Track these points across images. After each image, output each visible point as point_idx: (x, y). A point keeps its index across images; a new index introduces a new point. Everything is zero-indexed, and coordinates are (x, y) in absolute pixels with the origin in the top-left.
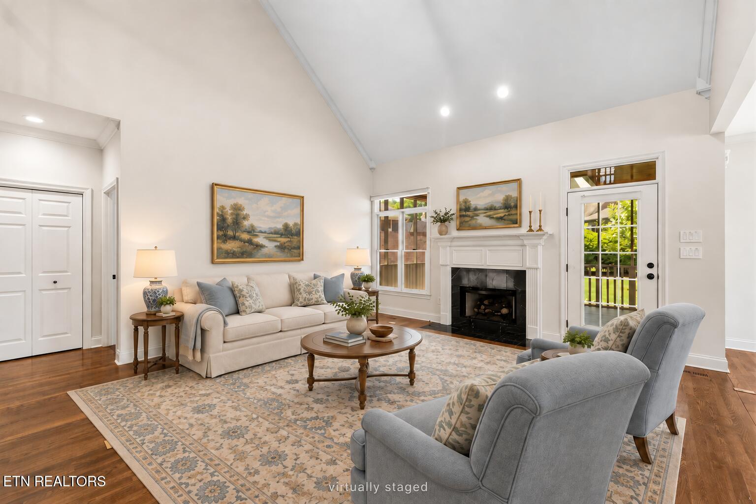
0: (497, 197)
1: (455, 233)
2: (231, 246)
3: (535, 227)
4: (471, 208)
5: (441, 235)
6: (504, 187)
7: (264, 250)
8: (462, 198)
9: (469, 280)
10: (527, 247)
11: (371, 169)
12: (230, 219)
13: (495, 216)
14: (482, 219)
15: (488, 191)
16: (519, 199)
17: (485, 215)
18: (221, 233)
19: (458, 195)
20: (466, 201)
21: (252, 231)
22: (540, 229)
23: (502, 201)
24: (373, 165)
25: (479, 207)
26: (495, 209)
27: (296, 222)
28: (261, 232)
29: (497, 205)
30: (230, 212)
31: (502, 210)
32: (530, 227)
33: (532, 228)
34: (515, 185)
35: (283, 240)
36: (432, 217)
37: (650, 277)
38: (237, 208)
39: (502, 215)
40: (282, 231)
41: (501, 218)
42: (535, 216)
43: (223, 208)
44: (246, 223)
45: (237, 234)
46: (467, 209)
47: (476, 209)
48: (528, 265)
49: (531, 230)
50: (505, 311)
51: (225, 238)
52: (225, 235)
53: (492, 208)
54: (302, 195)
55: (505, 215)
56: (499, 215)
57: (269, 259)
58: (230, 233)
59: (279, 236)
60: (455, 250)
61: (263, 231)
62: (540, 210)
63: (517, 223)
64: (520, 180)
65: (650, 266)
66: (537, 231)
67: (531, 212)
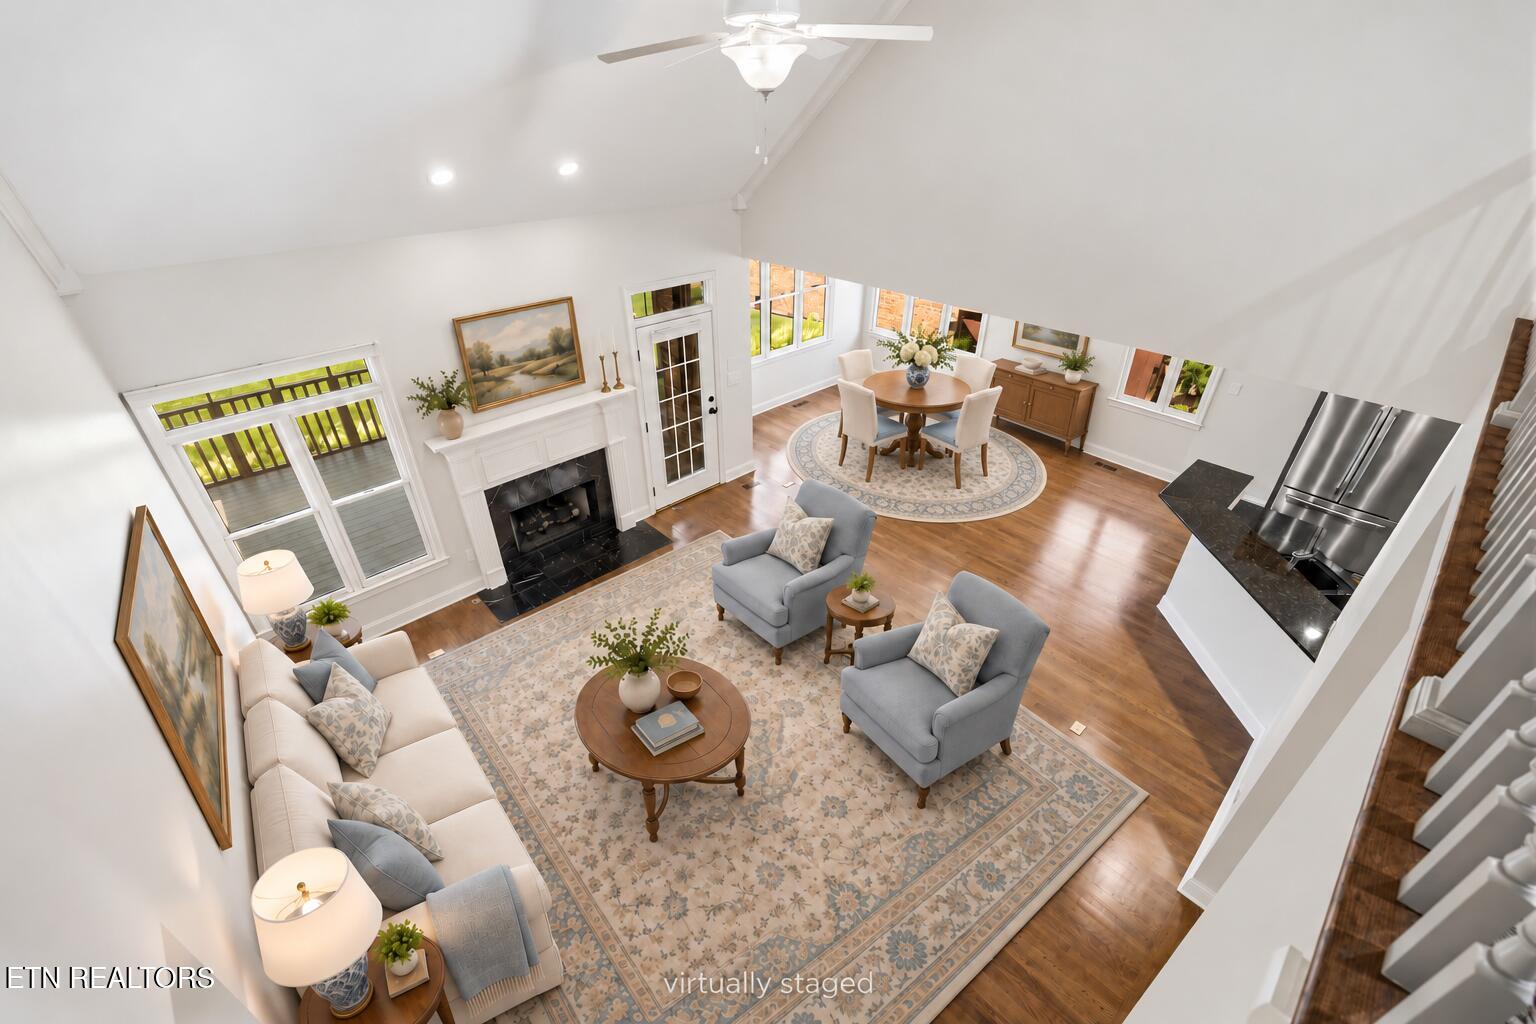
0: (537, 333)
3: (612, 383)
4: (493, 362)
6: (548, 313)
8: (468, 342)
9: (520, 497)
10: (605, 416)
13: (540, 371)
14: (518, 381)
16: (574, 334)
17: (522, 370)
19: (458, 336)
20: (480, 348)
22: (619, 385)
23: (549, 341)
25: (508, 357)
26: (539, 357)
29: (541, 349)
31: (551, 358)
32: (604, 383)
37: (713, 411)
39: (553, 366)
41: (553, 372)
42: (609, 363)
46: (486, 366)
47: (503, 362)
48: (610, 440)
55: (558, 366)
56: (548, 368)
60: (486, 458)
62: (615, 354)
63: (578, 378)
64: (570, 299)
65: (711, 399)
66: (613, 387)
67: (601, 358)
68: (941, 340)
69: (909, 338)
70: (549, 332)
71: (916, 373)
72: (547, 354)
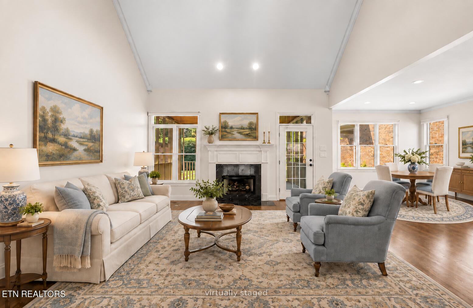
0: (245, 122)
1: (218, 142)
2: (51, 148)
3: (267, 141)
4: (229, 127)
5: (209, 143)
6: (249, 116)
7: (75, 154)
8: (222, 120)
9: (228, 171)
10: (262, 151)
11: (148, 91)
12: (50, 120)
13: (243, 133)
15: (239, 118)
16: (257, 124)
17: (237, 131)
18: (43, 135)
19: (220, 118)
20: (225, 122)
21: (66, 135)
22: (269, 143)
23: (247, 125)
24: (149, 89)
25: (234, 127)
26: (244, 129)
27: (98, 129)
28: (74, 136)
29: (245, 126)
30: (50, 114)
31: (247, 130)
32: (264, 141)
33: (265, 141)
34: (255, 116)
35: (91, 144)
36: (204, 131)
37: (311, 165)
38: (55, 110)
39: (248, 132)
40: (89, 136)
41: (247, 135)
42: (267, 134)
43: (43, 109)
44: (63, 127)
45: (56, 137)
46: (226, 127)
47: (232, 128)
48: (263, 162)
49: (264, 143)
50: (247, 187)
51: (46, 140)
52: (46, 138)
53: (242, 128)
54: (102, 106)
55: (249, 133)
56: (246, 133)
57: (79, 162)
58: (50, 135)
59: (87, 140)
60: (219, 153)
61: (76, 135)
62: (269, 132)
63: (256, 138)
64: (257, 113)
65: (311, 160)
66: (267, 143)
67: (264, 133)
68: (424, 153)
69: (408, 152)
70: (249, 122)
71: (412, 166)
72: (247, 129)
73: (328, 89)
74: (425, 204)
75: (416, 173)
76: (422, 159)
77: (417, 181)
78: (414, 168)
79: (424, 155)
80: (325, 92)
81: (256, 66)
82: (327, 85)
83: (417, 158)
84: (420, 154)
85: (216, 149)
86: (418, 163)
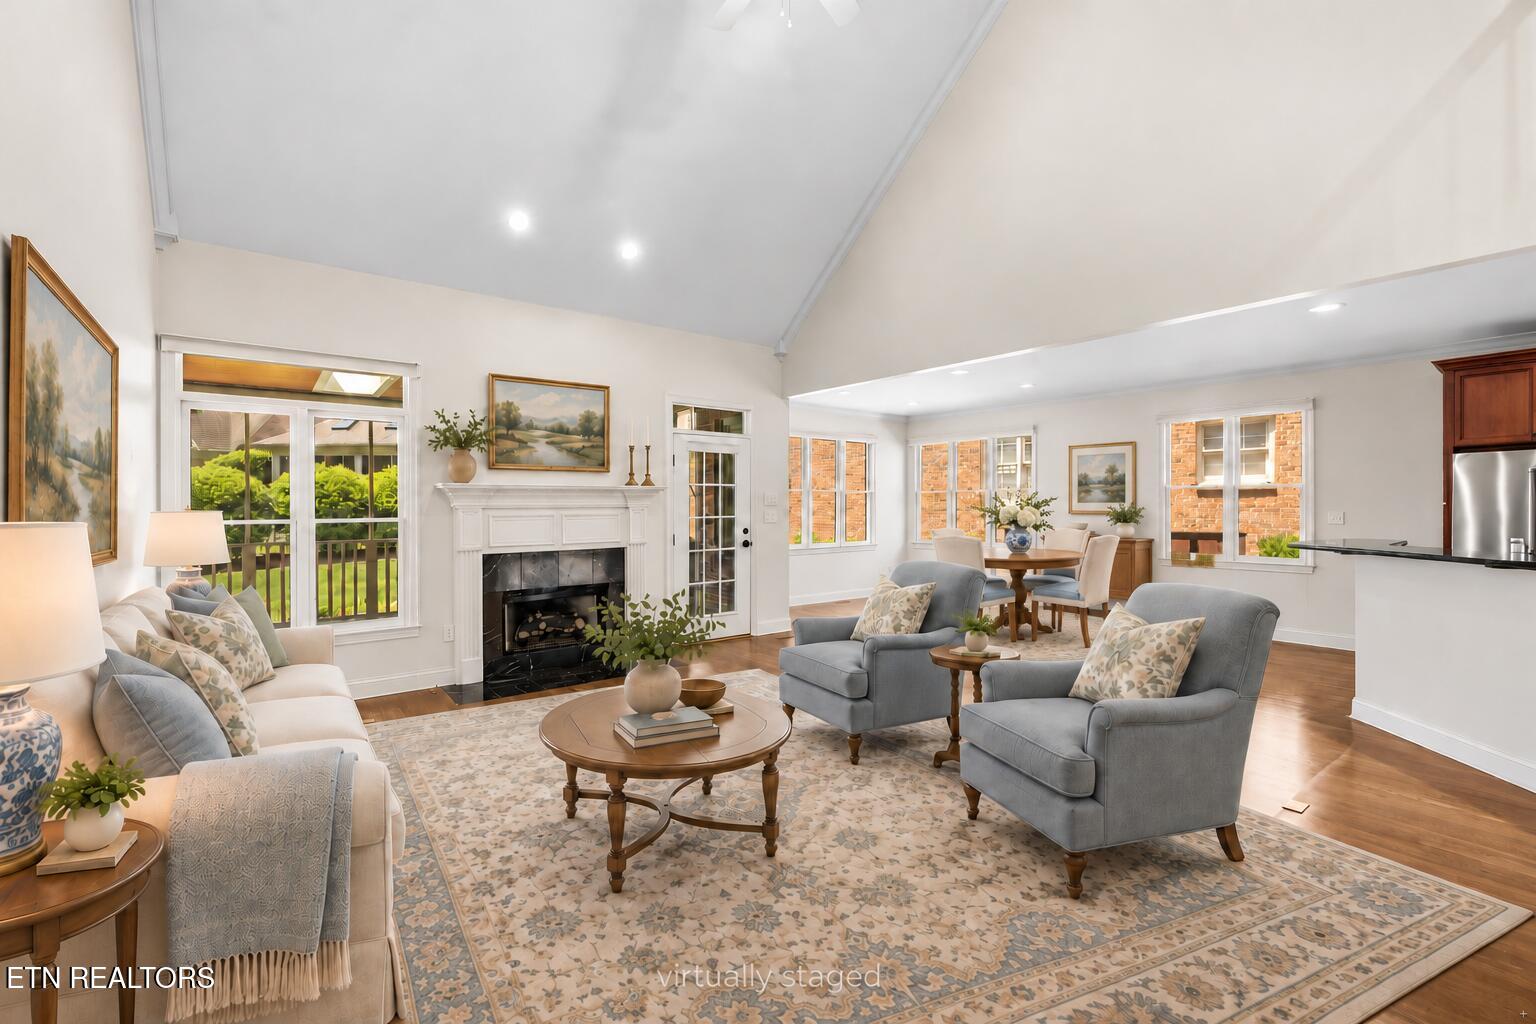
0: (570, 410)
1: (484, 478)
3: (639, 478)
4: (520, 423)
6: (581, 394)
8: (499, 400)
9: (522, 576)
10: (631, 510)
13: (563, 445)
14: (543, 450)
15: (551, 396)
16: (605, 421)
17: (547, 440)
19: (490, 393)
20: (510, 407)
22: (647, 482)
23: (579, 422)
25: (535, 423)
26: (568, 432)
29: (571, 427)
31: (581, 437)
32: (631, 475)
33: (634, 477)
34: (600, 394)
36: (433, 429)
37: (746, 544)
39: (579, 445)
41: (578, 452)
42: (639, 458)
46: (513, 423)
47: (530, 427)
48: (628, 539)
49: (631, 482)
53: (562, 430)
55: (584, 448)
56: (574, 446)
60: (494, 517)
62: (648, 448)
63: (603, 465)
64: (607, 388)
65: (746, 531)
66: (641, 483)
67: (632, 449)
70: (582, 412)
71: (1018, 537)
72: (575, 433)
73: (782, 350)
74: (1047, 630)
75: (1027, 553)
76: (1044, 517)
77: (1029, 574)
78: (1023, 542)
79: (1046, 509)
80: (777, 355)
81: (630, 251)
82: (783, 339)
83: (1028, 516)
84: (1037, 506)
85: (483, 503)
86: (1036, 527)
